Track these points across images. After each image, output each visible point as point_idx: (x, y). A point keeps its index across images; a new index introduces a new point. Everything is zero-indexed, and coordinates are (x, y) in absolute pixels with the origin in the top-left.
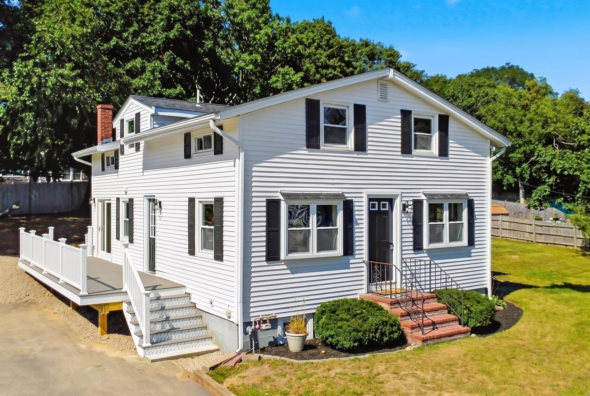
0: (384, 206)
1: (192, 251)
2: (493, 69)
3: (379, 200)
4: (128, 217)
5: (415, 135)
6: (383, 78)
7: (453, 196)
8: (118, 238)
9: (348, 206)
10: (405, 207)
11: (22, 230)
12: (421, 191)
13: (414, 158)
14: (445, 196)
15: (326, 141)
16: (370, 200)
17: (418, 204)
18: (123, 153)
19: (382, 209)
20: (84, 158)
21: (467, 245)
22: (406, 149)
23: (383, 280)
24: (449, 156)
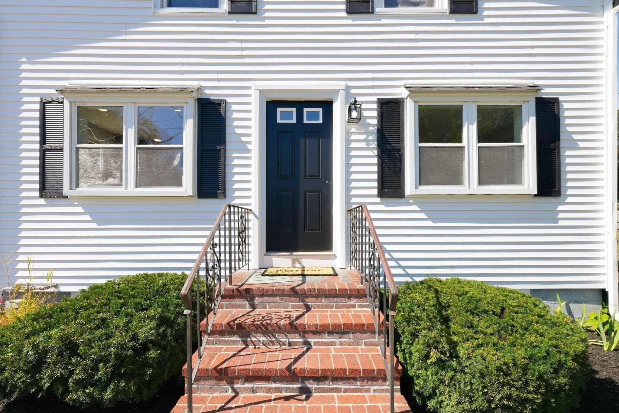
0: (312, 115)
12: (402, 83)
13: (383, 21)
19: (306, 122)
21: (535, 193)
24: (482, 13)
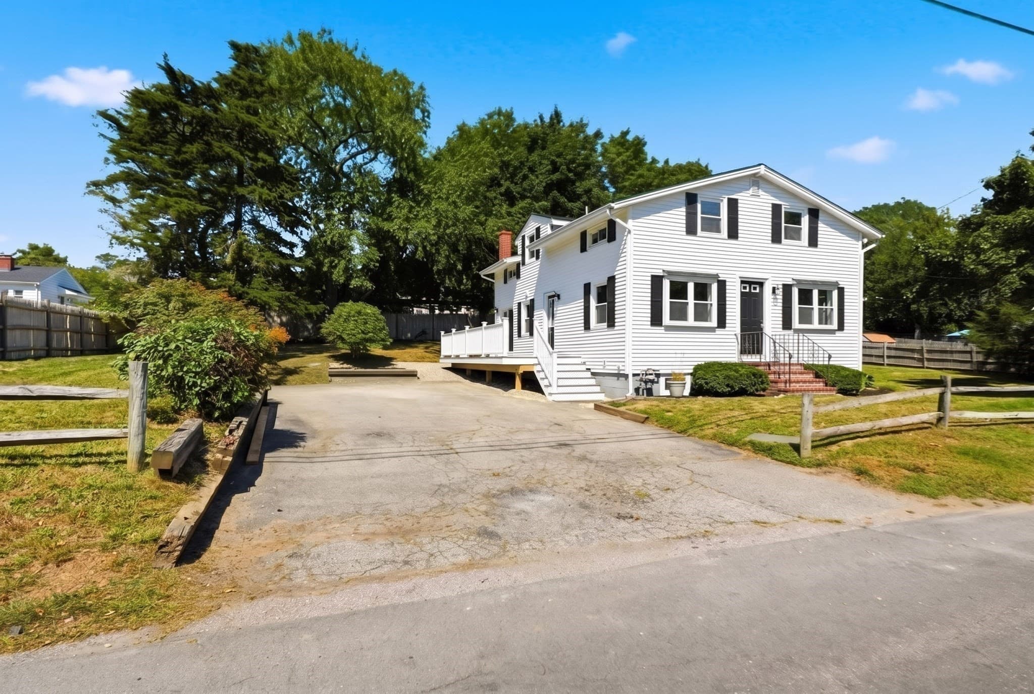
0: (755, 288)
1: (587, 326)
2: (886, 205)
3: (750, 283)
4: (528, 316)
5: (785, 227)
6: (754, 175)
7: (824, 283)
8: (519, 335)
9: (722, 285)
10: (774, 290)
11: (442, 333)
13: (784, 247)
14: (815, 283)
15: (702, 230)
16: (742, 282)
17: (787, 289)
18: (524, 264)
19: (753, 291)
20: (487, 276)
21: (836, 328)
22: (776, 238)
23: (754, 353)
24: (819, 246)
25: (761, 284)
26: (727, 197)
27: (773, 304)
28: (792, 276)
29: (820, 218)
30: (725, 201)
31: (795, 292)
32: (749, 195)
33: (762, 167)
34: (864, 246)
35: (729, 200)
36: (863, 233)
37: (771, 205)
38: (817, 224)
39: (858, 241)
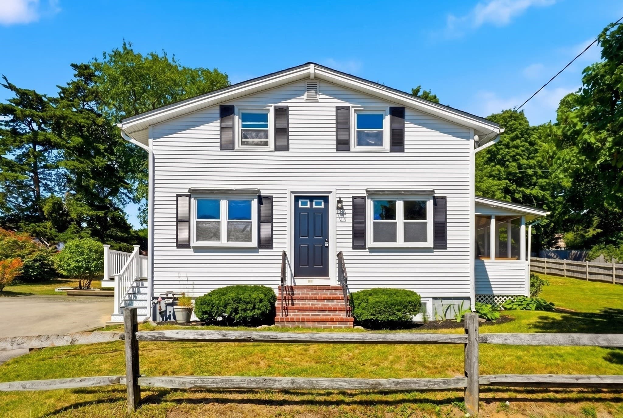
0: (318, 204)
3: (310, 198)
5: (356, 132)
6: (303, 77)
7: (412, 193)
14: (398, 193)
15: (243, 144)
17: (359, 201)
19: (314, 207)
22: (343, 146)
24: (406, 150)
25: (326, 199)
26: (273, 105)
27: (338, 220)
28: (365, 187)
29: (406, 117)
30: (272, 110)
31: (370, 205)
32: (303, 101)
33: (312, 66)
34: (478, 144)
35: (276, 109)
36: (475, 130)
37: (334, 109)
38: (403, 125)
39: (468, 138)
